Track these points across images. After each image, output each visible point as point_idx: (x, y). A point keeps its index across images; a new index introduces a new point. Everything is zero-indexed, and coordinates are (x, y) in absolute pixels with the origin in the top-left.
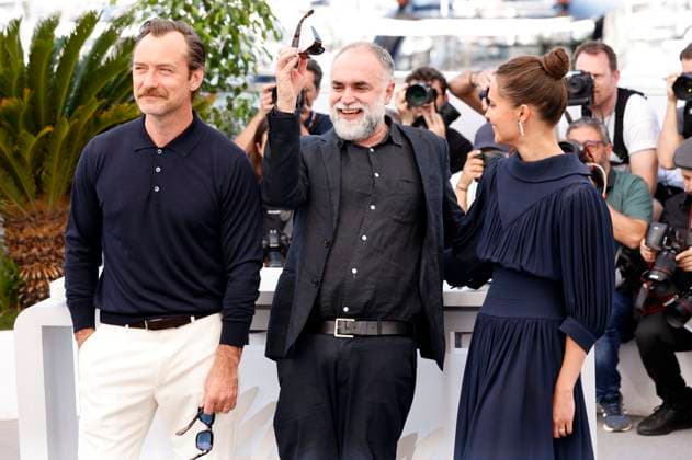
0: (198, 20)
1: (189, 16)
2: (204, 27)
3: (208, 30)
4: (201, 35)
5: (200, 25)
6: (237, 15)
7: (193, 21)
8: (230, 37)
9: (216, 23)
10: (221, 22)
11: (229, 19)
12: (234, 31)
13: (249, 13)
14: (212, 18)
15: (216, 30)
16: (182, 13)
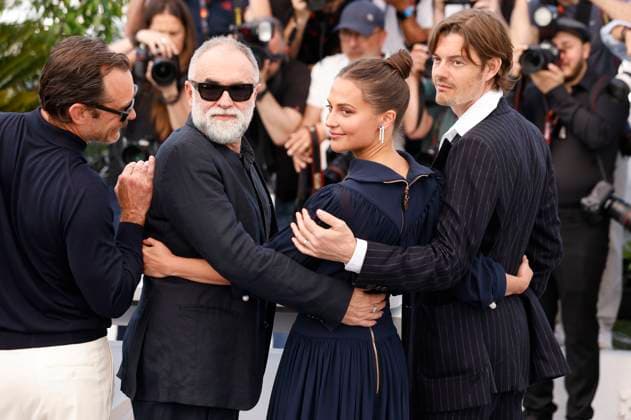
0: (71, 10)
1: (62, 5)
2: (76, 17)
3: (80, 20)
4: (72, 25)
5: (72, 15)
6: (110, 6)
7: (65, 11)
8: (102, 28)
9: (89, 12)
10: (94, 12)
11: (100, 10)
12: (107, 22)
13: (122, 5)
14: (83, 9)
15: (89, 21)
16: (55, 1)
